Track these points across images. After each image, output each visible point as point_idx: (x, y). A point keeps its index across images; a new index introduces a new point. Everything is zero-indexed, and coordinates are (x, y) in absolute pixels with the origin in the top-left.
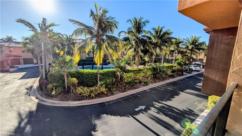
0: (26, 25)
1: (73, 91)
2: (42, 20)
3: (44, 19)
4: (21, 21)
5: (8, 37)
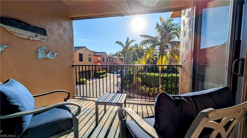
0: (119, 44)
2: (127, 39)
3: (128, 38)
4: (118, 42)
5: (117, 53)
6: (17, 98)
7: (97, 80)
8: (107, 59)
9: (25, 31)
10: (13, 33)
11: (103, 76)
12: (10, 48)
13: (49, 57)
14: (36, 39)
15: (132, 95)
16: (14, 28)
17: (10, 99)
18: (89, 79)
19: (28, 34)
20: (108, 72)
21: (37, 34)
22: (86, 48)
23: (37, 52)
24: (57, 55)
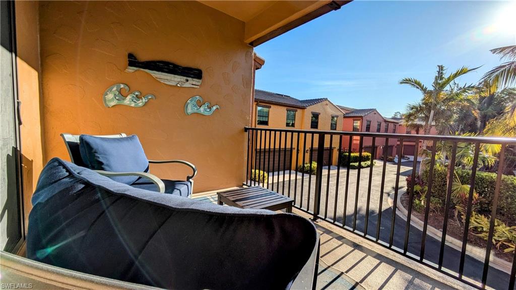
0: (413, 85)
1: (462, 217)
2: (437, 70)
3: (440, 66)
4: (407, 81)
6: (105, 154)
7: (341, 171)
8: (379, 125)
9: (173, 75)
10: (159, 80)
11: (360, 164)
12: (154, 98)
13: (202, 112)
14: (187, 85)
15: (430, 231)
16: (160, 73)
17: (95, 152)
18: (327, 167)
19: (176, 79)
20: (377, 157)
21: (188, 78)
22: (329, 101)
23: (186, 105)
24: (217, 108)
